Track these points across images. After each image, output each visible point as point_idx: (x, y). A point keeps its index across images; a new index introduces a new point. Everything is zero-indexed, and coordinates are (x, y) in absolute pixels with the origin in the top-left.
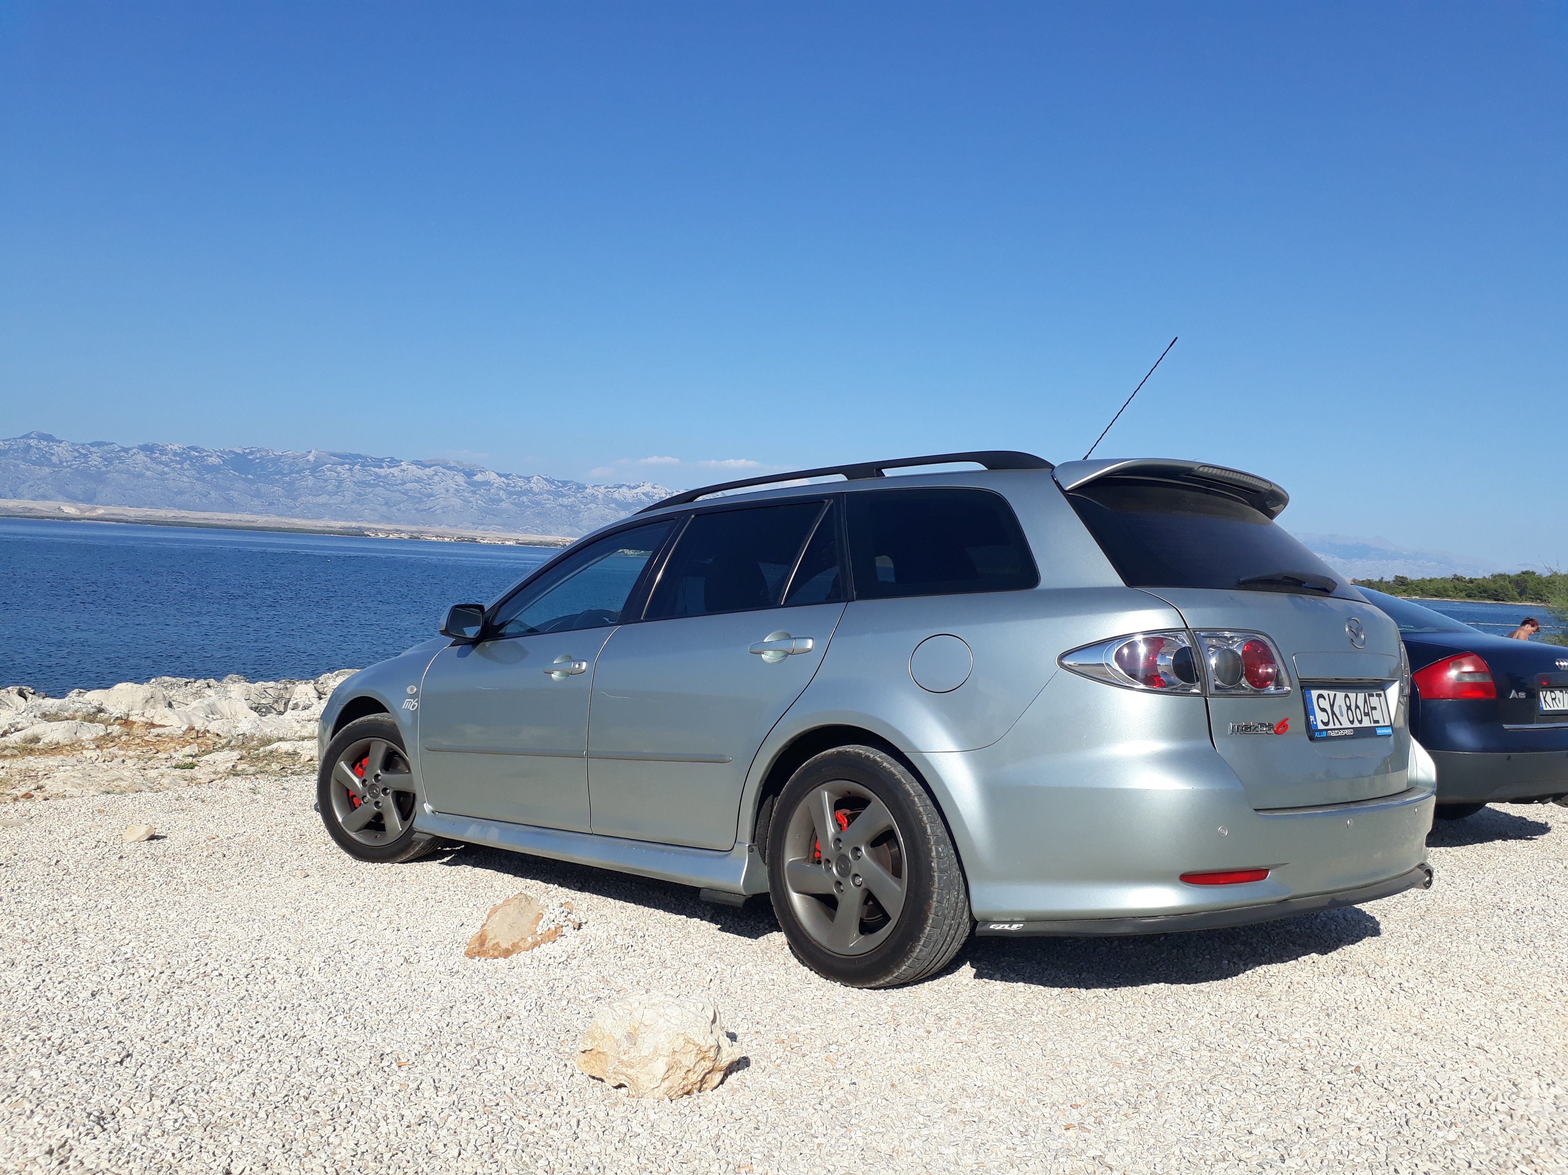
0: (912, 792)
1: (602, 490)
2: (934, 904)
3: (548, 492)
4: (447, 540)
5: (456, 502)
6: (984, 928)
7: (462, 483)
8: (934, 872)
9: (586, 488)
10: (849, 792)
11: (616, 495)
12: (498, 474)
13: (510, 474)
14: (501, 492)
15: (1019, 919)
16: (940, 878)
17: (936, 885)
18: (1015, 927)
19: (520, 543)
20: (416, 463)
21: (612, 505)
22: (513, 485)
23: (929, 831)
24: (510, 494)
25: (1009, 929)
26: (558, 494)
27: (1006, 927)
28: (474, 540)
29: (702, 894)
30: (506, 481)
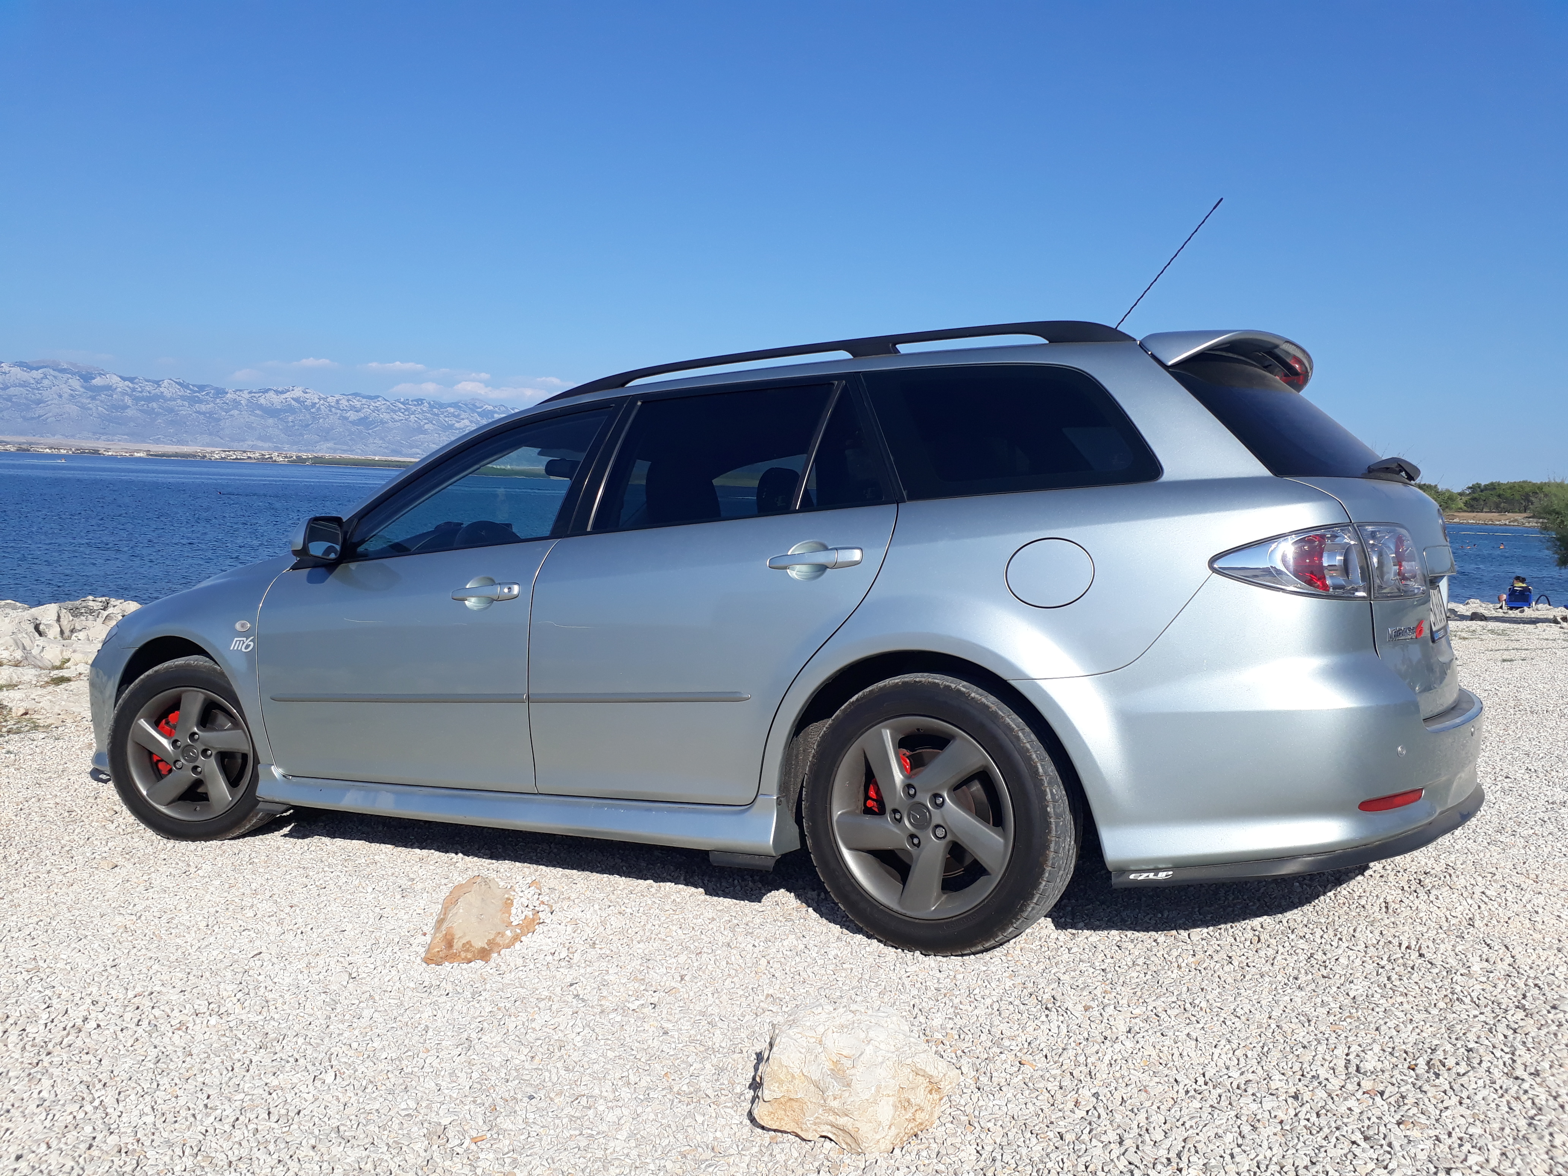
0: (1014, 726)
1: (246, 395)
2: (1052, 855)
3: (183, 398)
4: (63, 452)
5: (72, 409)
6: (1122, 879)
7: (78, 387)
8: (1050, 818)
9: (227, 393)
10: (918, 730)
11: (262, 401)
12: (120, 377)
13: (136, 378)
14: (126, 398)
15: (1164, 866)
16: (1057, 824)
17: (1053, 833)
18: (1162, 875)
19: (151, 455)
20: (21, 365)
21: (257, 412)
22: (140, 389)
23: (1041, 770)
24: (137, 399)
25: (1155, 878)
26: (193, 400)
27: (1151, 876)
28: (96, 452)
29: (711, 857)
30: (131, 385)
